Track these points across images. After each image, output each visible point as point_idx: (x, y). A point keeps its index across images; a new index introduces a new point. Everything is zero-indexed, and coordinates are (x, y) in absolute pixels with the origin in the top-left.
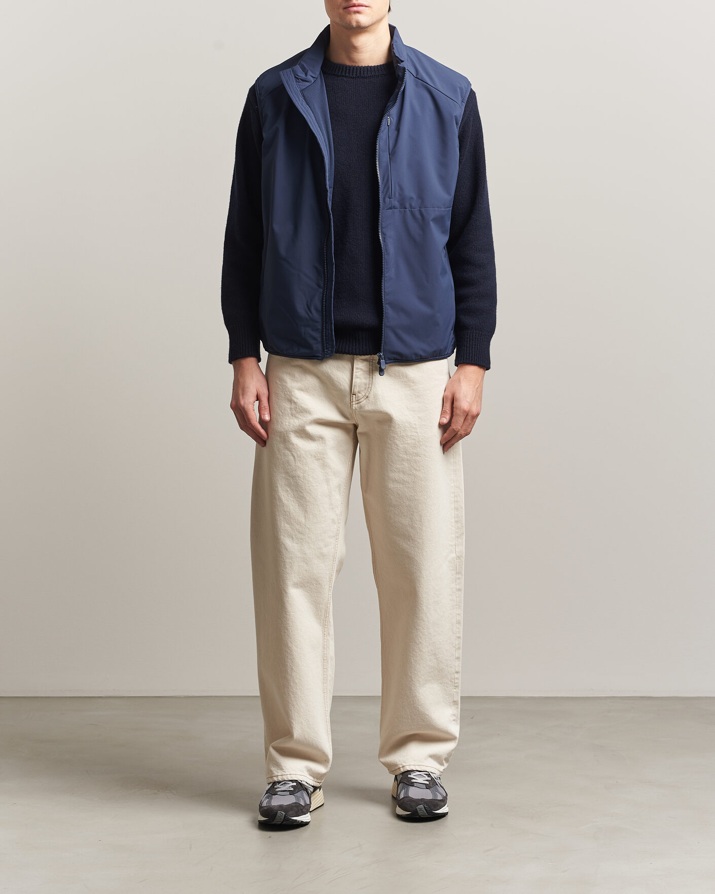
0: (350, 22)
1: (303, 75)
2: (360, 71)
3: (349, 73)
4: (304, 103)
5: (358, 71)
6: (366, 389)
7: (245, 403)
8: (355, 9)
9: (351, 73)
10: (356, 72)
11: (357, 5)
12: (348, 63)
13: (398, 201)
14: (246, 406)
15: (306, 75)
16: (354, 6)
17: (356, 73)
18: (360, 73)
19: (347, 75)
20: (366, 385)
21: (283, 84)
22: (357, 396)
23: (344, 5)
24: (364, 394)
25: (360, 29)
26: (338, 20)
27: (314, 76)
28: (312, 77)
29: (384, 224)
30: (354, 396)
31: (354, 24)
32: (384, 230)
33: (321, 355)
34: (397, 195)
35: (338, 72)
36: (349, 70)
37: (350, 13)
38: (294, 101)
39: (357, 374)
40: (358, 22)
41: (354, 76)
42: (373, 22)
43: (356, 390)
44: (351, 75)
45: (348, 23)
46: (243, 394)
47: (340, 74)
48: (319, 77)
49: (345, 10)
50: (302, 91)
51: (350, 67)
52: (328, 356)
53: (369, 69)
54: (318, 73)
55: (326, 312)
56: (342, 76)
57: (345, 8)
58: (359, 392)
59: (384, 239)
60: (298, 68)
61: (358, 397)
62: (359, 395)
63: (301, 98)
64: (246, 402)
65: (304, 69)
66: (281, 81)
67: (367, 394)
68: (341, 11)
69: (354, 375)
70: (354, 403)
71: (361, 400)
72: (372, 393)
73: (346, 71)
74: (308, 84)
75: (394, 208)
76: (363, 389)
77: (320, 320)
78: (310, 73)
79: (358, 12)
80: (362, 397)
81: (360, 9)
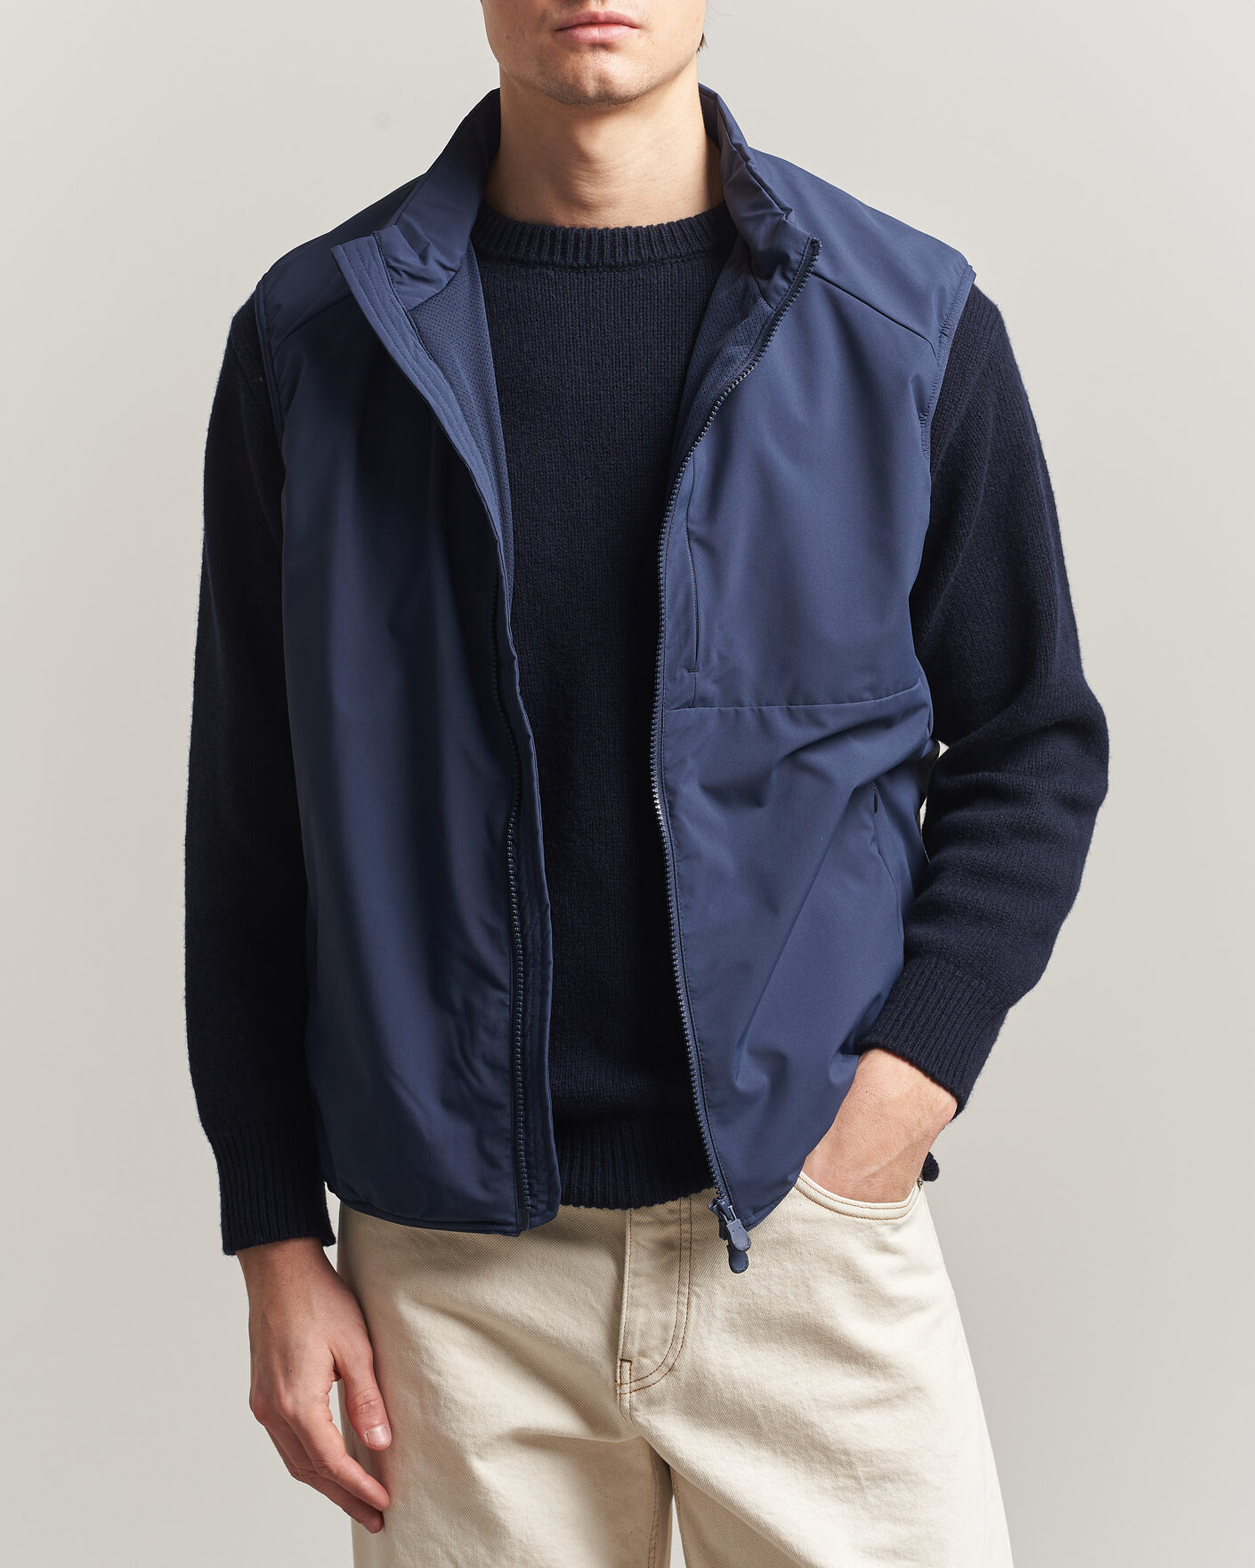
0: (577, 79)
1: (410, 259)
2: (601, 248)
3: (564, 253)
4: (423, 355)
5: (595, 244)
6: (665, 1341)
7: (296, 1402)
8: (595, 33)
9: (570, 255)
10: (589, 249)
11: (602, 18)
12: (564, 218)
13: (715, 682)
14: (302, 1412)
15: (423, 258)
16: (594, 22)
17: (588, 254)
18: (601, 253)
19: (557, 258)
20: (665, 1328)
21: (350, 295)
22: (635, 1364)
23: (559, 15)
24: (660, 1361)
25: (610, 102)
26: (531, 72)
27: (448, 264)
28: (444, 267)
29: (668, 755)
30: (626, 1365)
31: (591, 87)
32: (669, 776)
33: (512, 1219)
34: (715, 659)
35: (527, 252)
36: (565, 241)
37: (575, 47)
38: (391, 346)
39: (636, 1292)
40: (603, 80)
41: (582, 261)
42: (654, 82)
43: (632, 1347)
44: (570, 260)
45: (571, 81)
46: (287, 1372)
47: (533, 256)
48: (465, 268)
49: (561, 35)
50: (413, 313)
51: (566, 232)
52: (537, 1220)
53: (631, 237)
54: (461, 253)
55: (524, 1070)
56: (542, 264)
57: (561, 30)
58: (642, 1354)
59: (671, 807)
60: (393, 234)
61: (640, 1368)
62: (645, 1361)
63: (412, 339)
64: (302, 1398)
65: (412, 237)
66: (344, 283)
67: (670, 1360)
68: (545, 38)
69: (625, 1295)
70: (626, 1388)
71: (650, 1380)
72: (687, 1356)
73: (552, 246)
74: (430, 290)
75: (704, 701)
76: (654, 1342)
77: (506, 1100)
78: (434, 253)
79: (605, 46)
80: (652, 1367)
81: (614, 33)
